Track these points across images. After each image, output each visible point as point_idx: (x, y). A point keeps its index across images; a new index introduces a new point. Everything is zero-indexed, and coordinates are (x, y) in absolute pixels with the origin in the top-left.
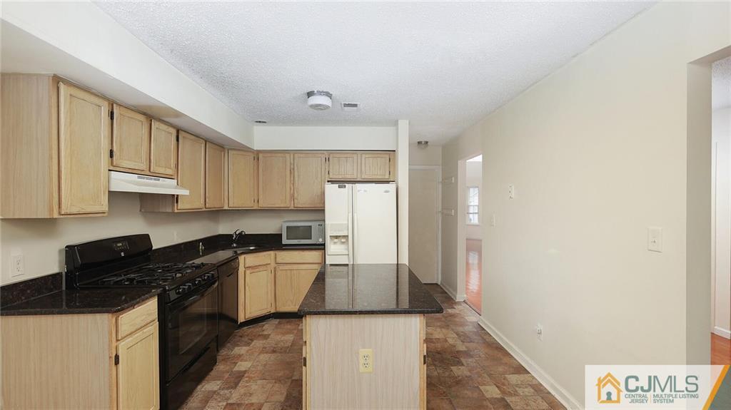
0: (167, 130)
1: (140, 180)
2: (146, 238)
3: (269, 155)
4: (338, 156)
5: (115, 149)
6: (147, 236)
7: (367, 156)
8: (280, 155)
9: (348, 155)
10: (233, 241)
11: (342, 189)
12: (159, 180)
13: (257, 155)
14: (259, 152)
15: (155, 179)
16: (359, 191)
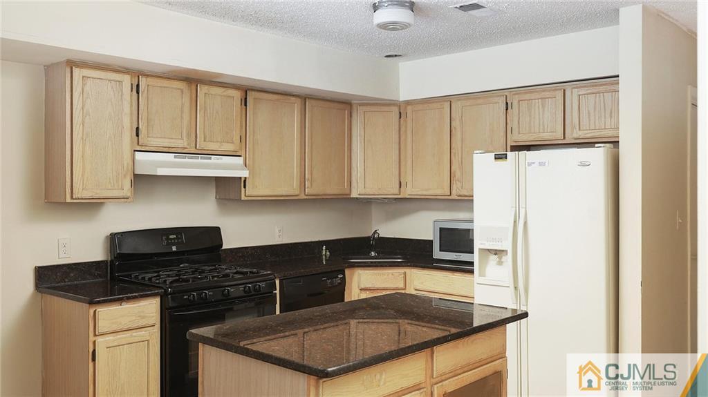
0: (225, 94)
1: (178, 160)
2: (216, 232)
3: (420, 107)
4: (527, 96)
5: (140, 127)
6: (217, 230)
7: (583, 91)
8: (435, 105)
9: (546, 94)
10: (371, 248)
11: (500, 162)
12: (210, 158)
13: (403, 109)
14: (408, 103)
15: (201, 158)
16: (530, 165)
